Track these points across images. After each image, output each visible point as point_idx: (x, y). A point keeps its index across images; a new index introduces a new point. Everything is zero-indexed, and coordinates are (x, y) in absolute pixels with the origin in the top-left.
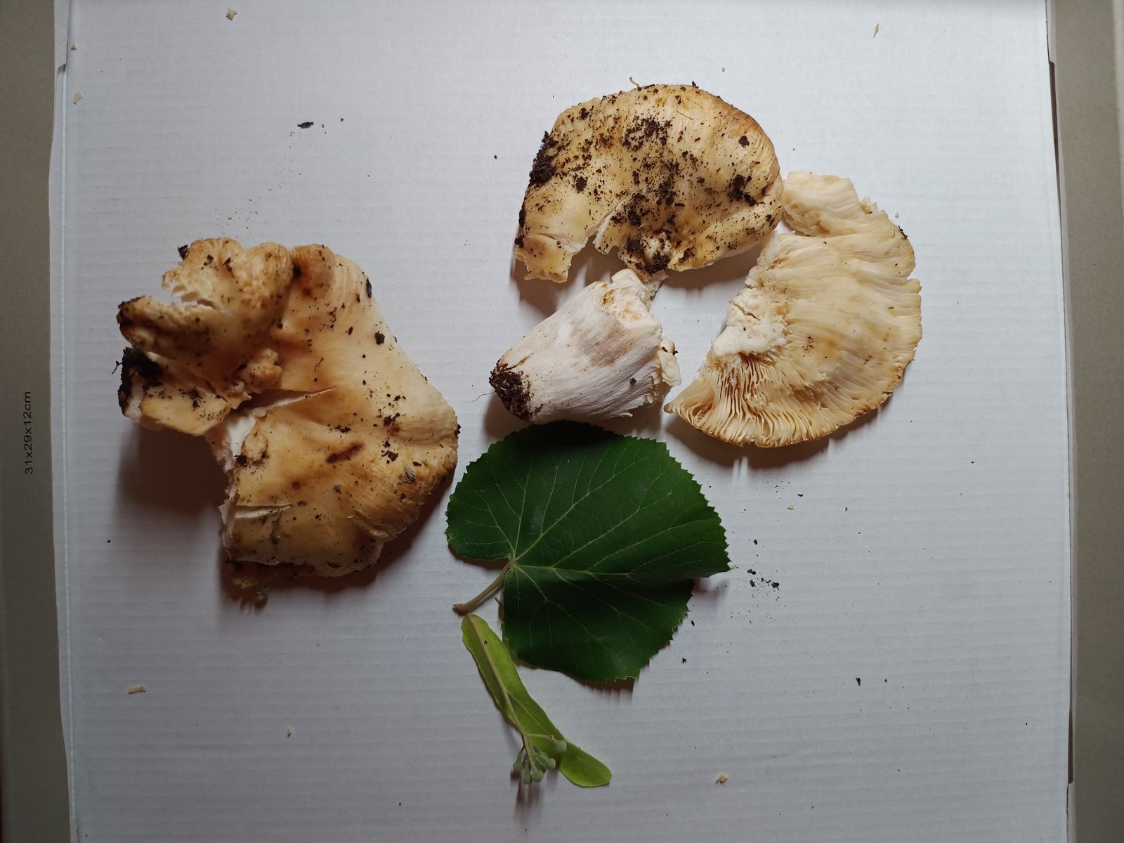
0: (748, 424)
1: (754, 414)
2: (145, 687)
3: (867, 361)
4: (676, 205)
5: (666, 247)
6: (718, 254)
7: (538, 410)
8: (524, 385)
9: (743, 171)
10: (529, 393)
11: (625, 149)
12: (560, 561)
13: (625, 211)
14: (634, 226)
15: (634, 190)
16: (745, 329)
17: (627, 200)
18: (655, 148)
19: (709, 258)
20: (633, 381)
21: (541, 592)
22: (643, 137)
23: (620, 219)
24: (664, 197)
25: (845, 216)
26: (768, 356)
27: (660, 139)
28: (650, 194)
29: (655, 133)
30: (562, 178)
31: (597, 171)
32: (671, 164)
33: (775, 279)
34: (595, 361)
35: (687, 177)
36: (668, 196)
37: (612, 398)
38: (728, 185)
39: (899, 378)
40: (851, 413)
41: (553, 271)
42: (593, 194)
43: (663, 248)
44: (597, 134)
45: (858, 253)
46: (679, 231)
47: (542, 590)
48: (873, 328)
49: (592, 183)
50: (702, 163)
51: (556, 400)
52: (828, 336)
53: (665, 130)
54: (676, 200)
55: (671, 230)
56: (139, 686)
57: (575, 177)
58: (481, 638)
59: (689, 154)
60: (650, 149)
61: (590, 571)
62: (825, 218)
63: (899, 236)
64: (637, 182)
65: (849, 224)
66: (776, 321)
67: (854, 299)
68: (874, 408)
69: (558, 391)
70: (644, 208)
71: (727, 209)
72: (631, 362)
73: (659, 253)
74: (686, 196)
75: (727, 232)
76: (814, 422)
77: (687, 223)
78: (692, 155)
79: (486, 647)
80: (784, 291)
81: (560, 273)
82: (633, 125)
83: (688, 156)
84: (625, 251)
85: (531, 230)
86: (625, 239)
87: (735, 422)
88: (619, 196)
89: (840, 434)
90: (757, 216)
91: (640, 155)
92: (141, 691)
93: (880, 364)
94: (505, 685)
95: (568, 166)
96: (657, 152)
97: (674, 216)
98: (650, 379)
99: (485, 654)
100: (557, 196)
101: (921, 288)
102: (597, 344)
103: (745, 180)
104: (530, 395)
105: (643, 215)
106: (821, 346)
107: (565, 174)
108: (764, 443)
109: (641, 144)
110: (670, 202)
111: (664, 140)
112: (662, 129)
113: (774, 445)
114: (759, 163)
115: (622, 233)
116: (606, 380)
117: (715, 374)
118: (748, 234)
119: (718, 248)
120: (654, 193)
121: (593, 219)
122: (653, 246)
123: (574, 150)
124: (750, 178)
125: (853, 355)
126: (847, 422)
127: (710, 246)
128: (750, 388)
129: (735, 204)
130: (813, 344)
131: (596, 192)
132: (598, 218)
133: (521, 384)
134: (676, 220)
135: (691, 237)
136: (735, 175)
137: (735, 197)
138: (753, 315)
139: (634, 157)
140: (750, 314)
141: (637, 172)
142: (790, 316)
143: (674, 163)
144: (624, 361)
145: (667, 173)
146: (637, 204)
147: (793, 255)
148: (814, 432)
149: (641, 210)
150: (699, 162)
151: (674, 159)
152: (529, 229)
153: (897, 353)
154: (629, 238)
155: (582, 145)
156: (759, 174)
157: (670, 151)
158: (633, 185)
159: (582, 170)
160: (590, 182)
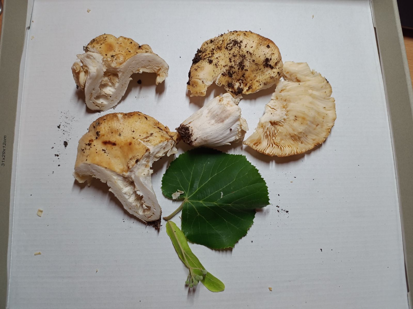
0: (274, 148)
1: (276, 145)
2: (41, 253)
3: (317, 126)
4: (245, 70)
5: (242, 85)
6: (261, 86)
7: (195, 140)
8: (190, 131)
9: (268, 56)
10: (192, 134)
11: (226, 50)
12: (204, 199)
13: (227, 72)
14: (230, 77)
15: (230, 64)
16: (271, 114)
17: (227, 68)
18: (237, 49)
19: (257, 88)
20: (231, 130)
21: (197, 211)
22: (233, 46)
23: (225, 75)
24: (241, 67)
25: (306, 75)
26: (280, 123)
27: (239, 47)
28: (235, 66)
29: (237, 44)
30: (204, 60)
31: (216, 58)
32: (243, 55)
33: (282, 96)
34: (217, 122)
35: (249, 60)
36: (242, 67)
37: (223, 136)
38: (263, 62)
39: (329, 132)
40: (312, 146)
41: (201, 92)
42: (215, 65)
43: (240, 86)
44: (216, 46)
45: (311, 88)
46: (246, 80)
47: (197, 210)
48: (319, 113)
49: (215, 61)
50: (254, 54)
51: (203, 136)
52: (302, 115)
53: (240, 44)
54: (245, 68)
55: (243, 79)
56: (38, 252)
57: (208, 60)
58: (173, 230)
59: (249, 52)
60: (235, 50)
61: (216, 203)
62: (299, 76)
63: (326, 82)
64: (231, 62)
65: (308, 78)
66: (283, 110)
67: (311, 103)
68: (321, 143)
69: (203, 132)
70: (233, 71)
71: (263, 71)
72: (230, 122)
73: (239, 87)
74: (248, 67)
75: (264, 79)
76: (299, 148)
77: (249, 77)
78: (250, 52)
79: (175, 233)
80: (285, 101)
81: (203, 92)
82: (229, 42)
83: (248, 52)
84: (227, 87)
85: (193, 77)
86: (227, 82)
87: (269, 148)
88: (224, 66)
89: (309, 152)
90: (274, 72)
91: (232, 52)
92: (39, 254)
93: (322, 127)
94: (182, 248)
95: (205, 57)
96: (237, 51)
97: (244, 74)
98: (237, 129)
99: (175, 236)
100: (202, 65)
101: (335, 100)
102: (217, 115)
103: (269, 60)
104: (193, 134)
105: (233, 73)
106: (300, 119)
107: (205, 59)
108: (280, 155)
109: (232, 48)
110: (242, 69)
111: (240, 47)
112: (239, 43)
113: (284, 156)
114: (274, 54)
115: (226, 80)
116: (220, 128)
117: (261, 130)
118: (271, 79)
119: (260, 85)
120: (237, 66)
121: (215, 73)
122: (237, 85)
123: (208, 52)
124: (271, 59)
125: (312, 123)
126: (311, 148)
127: (257, 84)
128: (274, 135)
129: (266, 69)
130: (297, 119)
131: (216, 65)
132: (217, 73)
133: (189, 130)
134: (245, 76)
135: (251, 82)
136: (266, 58)
137: (266, 66)
138: (274, 109)
139: (229, 53)
140: (273, 109)
141: (231, 58)
142: (288, 109)
143: (244, 55)
144: (227, 121)
145: (241, 59)
146: (231, 69)
147: (288, 88)
148: (299, 151)
149: (232, 72)
150: (253, 55)
151: (244, 54)
152: (192, 77)
153: (328, 123)
154: (228, 82)
155: (211, 50)
156: (274, 58)
157: (242, 51)
158: (229, 63)
159: (211, 58)
160: (214, 61)
